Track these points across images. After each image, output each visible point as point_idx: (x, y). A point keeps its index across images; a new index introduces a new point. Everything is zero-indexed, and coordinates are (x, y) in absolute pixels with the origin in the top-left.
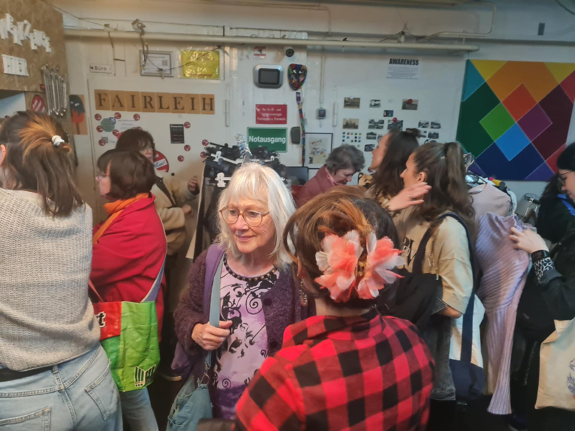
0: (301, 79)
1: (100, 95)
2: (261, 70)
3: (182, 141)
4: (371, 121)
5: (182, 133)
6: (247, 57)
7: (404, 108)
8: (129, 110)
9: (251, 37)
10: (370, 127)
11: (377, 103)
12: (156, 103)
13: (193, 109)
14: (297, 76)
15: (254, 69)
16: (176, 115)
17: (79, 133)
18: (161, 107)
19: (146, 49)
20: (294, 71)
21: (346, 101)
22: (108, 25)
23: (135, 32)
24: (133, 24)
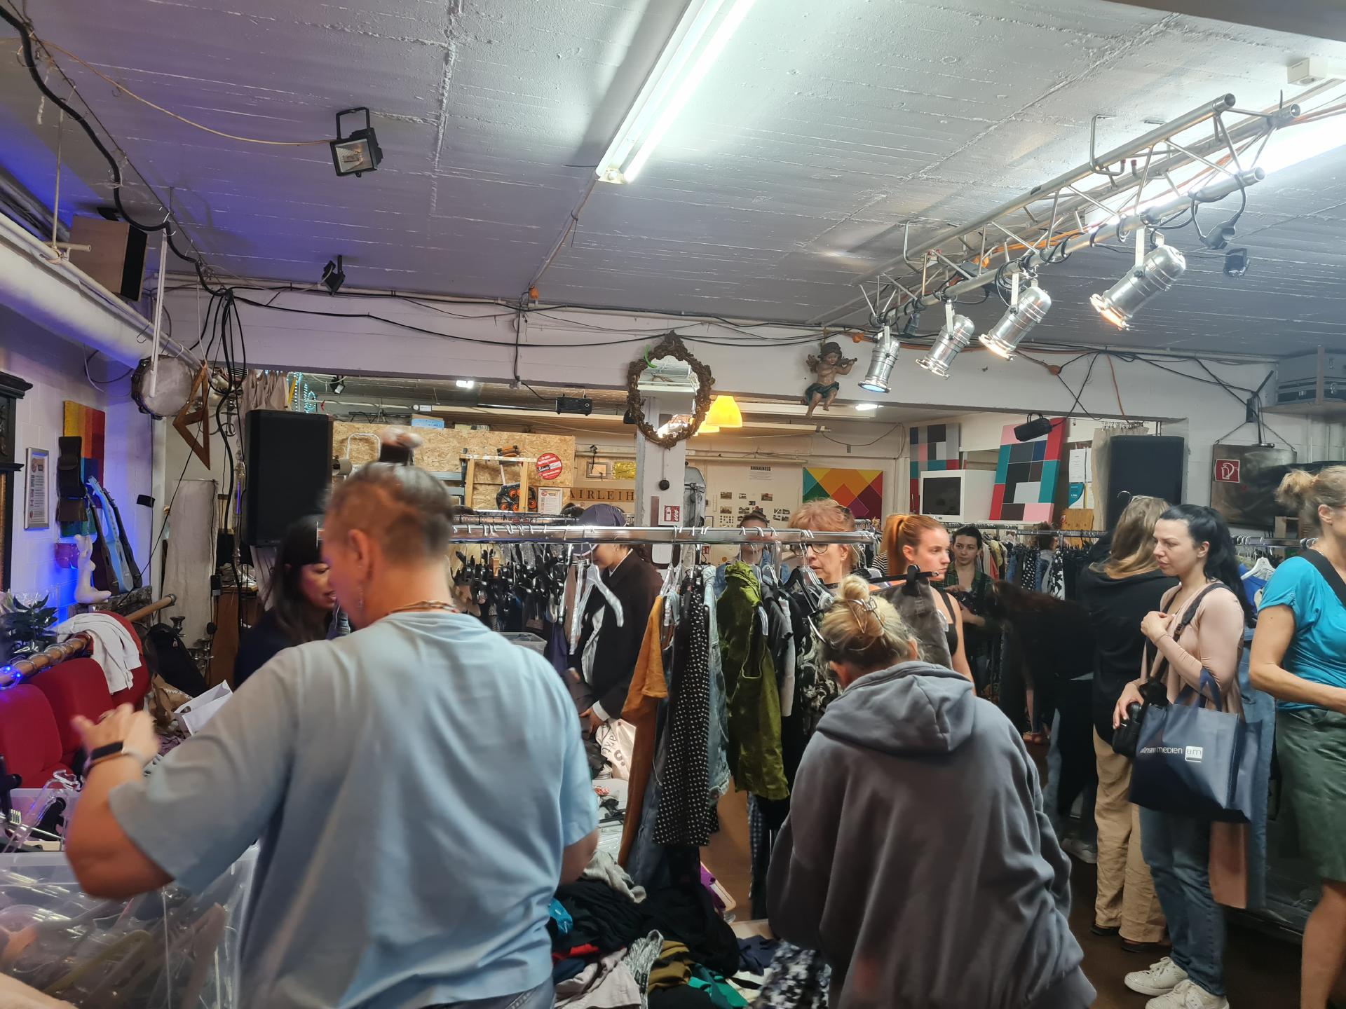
7: (763, 499)
11: (744, 496)
12: (595, 495)
13: (620, 499)
21: (722, 495)
23: (591, 452)
24: (591, 447)
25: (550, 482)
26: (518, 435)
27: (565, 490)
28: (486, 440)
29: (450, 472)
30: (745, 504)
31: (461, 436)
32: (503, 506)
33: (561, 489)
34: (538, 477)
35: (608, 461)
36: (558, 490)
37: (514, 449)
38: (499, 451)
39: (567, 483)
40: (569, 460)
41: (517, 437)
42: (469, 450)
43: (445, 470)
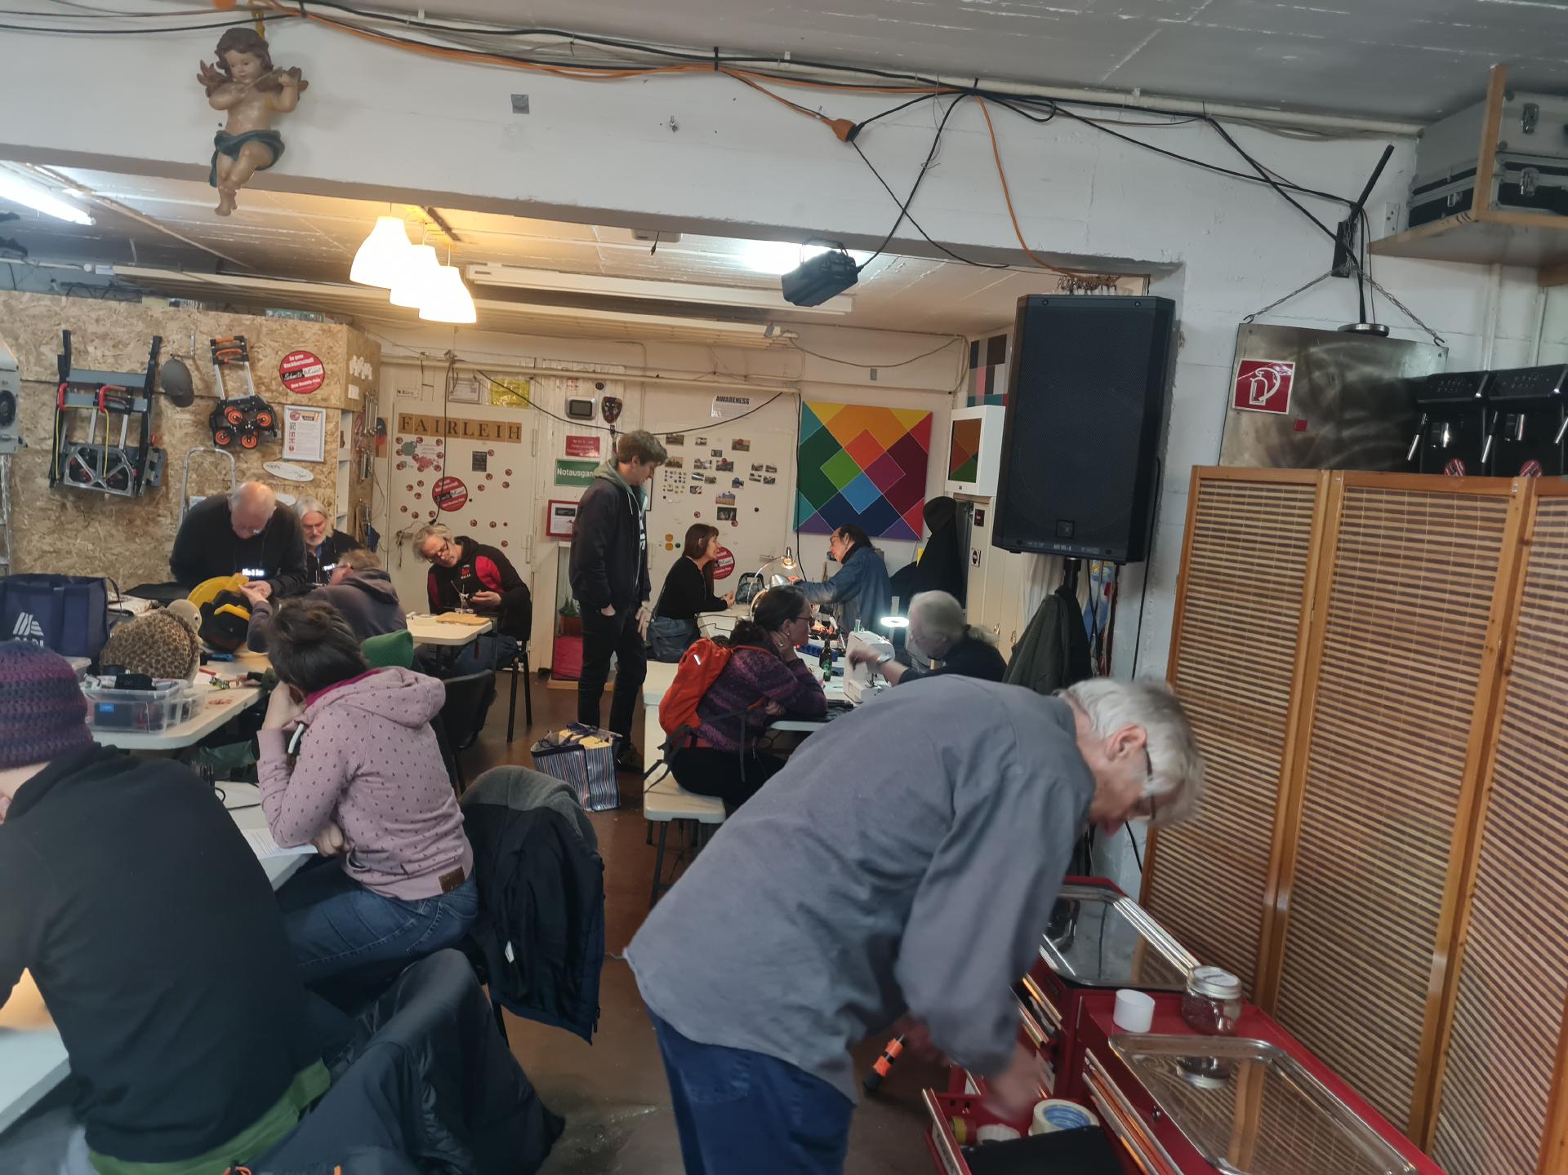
0: (615, 412)
1: (404, 418)
2: (572, 402)
3: (485, 470)
4: (697, 461)
5: (485, 461)
6: (559, 387)
7: (734, 448)
8: (431, 435)
9: (562, 370)
10: (696, 467)
11: (703, 441)
12: (460, 429)
13: (499, 436)
14: (611, 409)
15: (566, 401)
16: (480, 442)
17: (377, 456)
18: (465, 434)
19: (455, 375)
20: (609, 404)
21: (667, 438)
22: (423, 353)
23: (447, 360)
24: (446, 354)
25: (304, 398)
26: (247, 319)
27: (331, 412)
28: (194, 324)
29: (133, 373)
30: (704, 454)
31: (152, 316)
32: (220, 434)
33: (324, 410)
34: (282, 388)
35: (480, 377)
36: (318, 412)
37: (237, 342)
38: (213, 342)
39: (334, 402)
40: (336, 364)
41: (248, 323)
42: (165, 340)
43: (124, 370)
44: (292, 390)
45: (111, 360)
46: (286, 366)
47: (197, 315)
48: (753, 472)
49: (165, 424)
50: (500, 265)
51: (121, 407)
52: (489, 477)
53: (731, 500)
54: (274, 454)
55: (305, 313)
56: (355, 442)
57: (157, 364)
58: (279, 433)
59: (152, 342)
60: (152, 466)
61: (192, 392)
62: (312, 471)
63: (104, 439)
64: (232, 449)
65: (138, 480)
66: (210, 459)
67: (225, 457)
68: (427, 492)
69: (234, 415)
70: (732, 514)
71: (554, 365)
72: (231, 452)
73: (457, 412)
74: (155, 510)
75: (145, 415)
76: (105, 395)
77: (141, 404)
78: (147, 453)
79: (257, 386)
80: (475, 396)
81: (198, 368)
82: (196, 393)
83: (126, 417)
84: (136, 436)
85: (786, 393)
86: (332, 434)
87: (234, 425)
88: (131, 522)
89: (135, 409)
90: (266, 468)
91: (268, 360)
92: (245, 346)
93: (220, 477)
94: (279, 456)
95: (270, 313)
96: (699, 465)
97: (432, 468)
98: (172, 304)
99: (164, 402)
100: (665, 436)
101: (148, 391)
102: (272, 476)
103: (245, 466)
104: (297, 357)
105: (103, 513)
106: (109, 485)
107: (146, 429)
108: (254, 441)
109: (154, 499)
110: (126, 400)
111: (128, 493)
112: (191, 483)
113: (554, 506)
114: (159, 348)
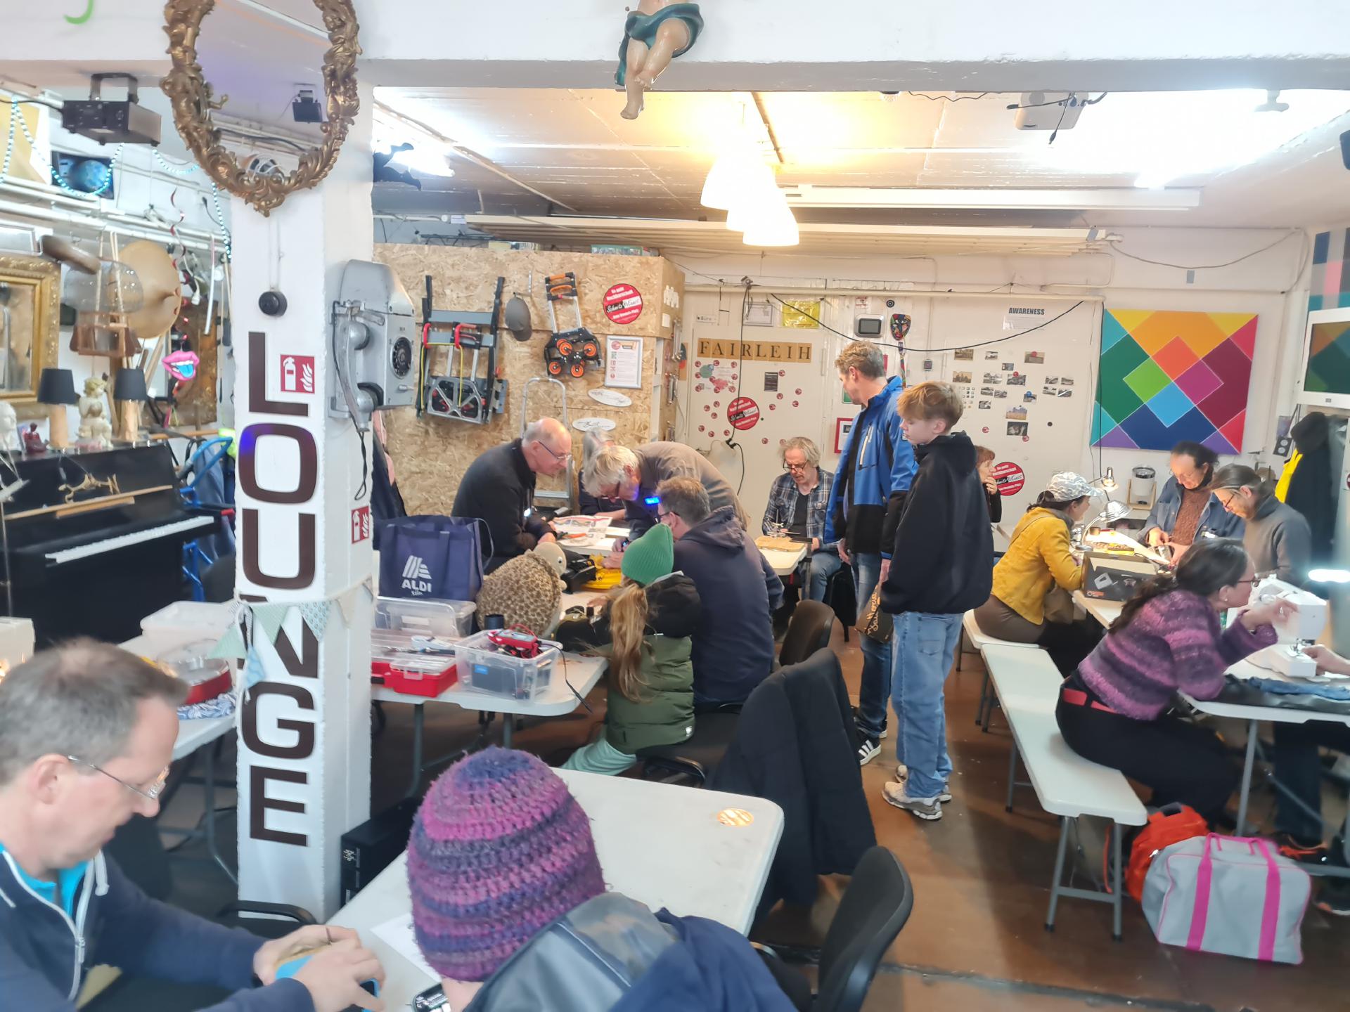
0: (904, 329)
1: (702, 343)
2: (861, 320)
3: (776, 390)
4: (987, 375)
5: (776, 381)
6: (848, 307)
7: (1027, 361)
8: (728, 358)
9: (853, 289)
10: (985, 381)
11: (993, 355)
12: (754, 351)
14: (900, 326)
15: (855, 320)
16: (773, 363)
17: (680, 379)
18: (758, 355)
19: (751, 300)
20: (897, 321)
21: (956, 353)
22: (721, 280)
23: (743, 286)
24: (743, 280)
25: (623, 328)
26: (576, 256)
27: (648, 340)
28: (532, 264)
29: (481, 312)
30: (995, 368)
31: (497, 259)
32: (553, 365)
33: (641, 339)
34: (605, 319)
35: (772, 300)
36: (637, 341)
37: (568, 278)
38: (548, 280)
39: (650, 331)
40: (651, 294)
41: (576, 260)
42: (507, 280)
43: (474, 309)
44: (615, 321)
45: (464, 301)
46: (609, 299)
47: (534, 256)
48: (1047, 385)
49: (507, 356)
50: (810, 186)
51: (472, 343)
52: (780, 396)
53: (1022, 415)
54: (598, 382)
55: (625, 247)
56: (665, 370)
57: (501, 303)
58: (602, 361)
59: (496, 282)
60: (497, 395)
61: (530, 327)
62: (630, 397)
63: (459, 372)
64: (562, 378)
65: (486, 407)
66: (544, 388)
67: (556, 386)
68: (723, 412)
69: (564, 347)
70: (1023, 429)
71: (844, 285)
72: (563, 382)
73: (752, 336)
74: (498, 435)
75: (491, 350)
76: (460, 333)
77: (488, 339)
78: (492, 383)
79: (584, 318)
80: (767, 319)
81: (534, 305)
82: (533, 328)
83: (476, 352)
84: (485, 369)
85: (1087, 302)
86: (648, 362)
87: (564, 356)
88: (480, 445)
89: (483, 344)
90: (590, 394)
91: (593, 294)
92: (574, 282)
93: (553, 404)
94: (602, 383)
95: (595, 249)
96: (989, 379)
97: (726, 389)
98: (513, 247)
99: (506, 337)
100: (953, 351)
101: (494, 328)
102: (596, 402)
103: (573, 393)
104: (618, 290)
105: (457, 437)
106: (463, 413)
107: (492, 361)
108: (581, 370)
109: (498, 425)
110: (476, 336)
111: (478, 420)
112: (528, 409)
113: (843, 424)
114: (503, 287)
